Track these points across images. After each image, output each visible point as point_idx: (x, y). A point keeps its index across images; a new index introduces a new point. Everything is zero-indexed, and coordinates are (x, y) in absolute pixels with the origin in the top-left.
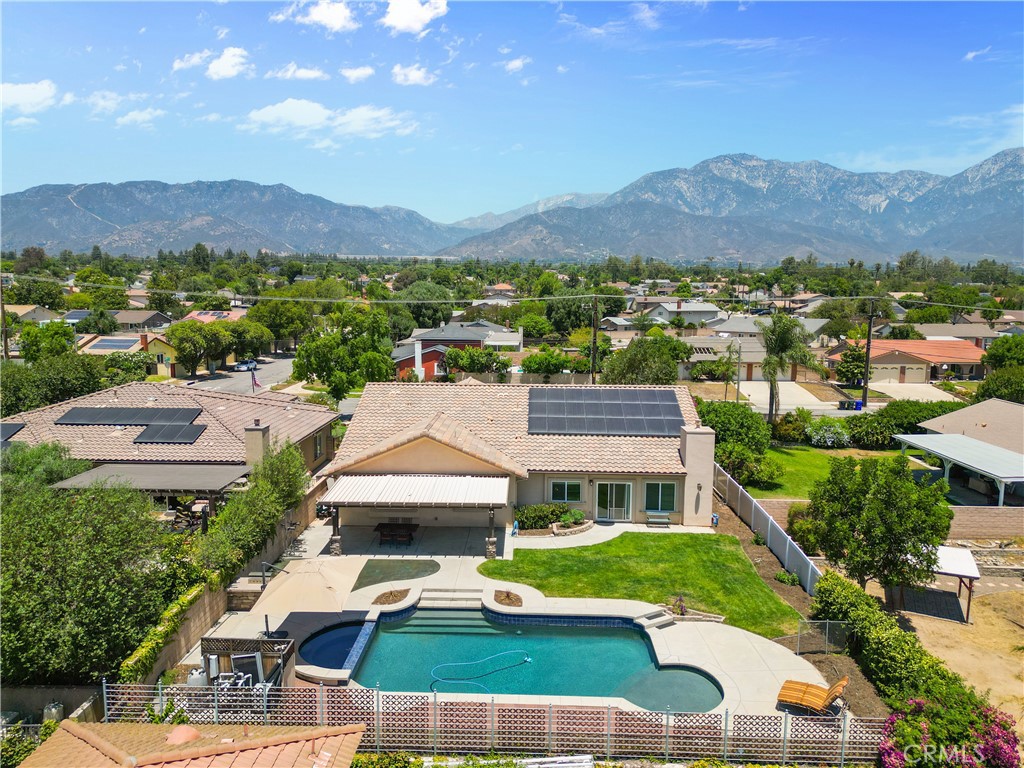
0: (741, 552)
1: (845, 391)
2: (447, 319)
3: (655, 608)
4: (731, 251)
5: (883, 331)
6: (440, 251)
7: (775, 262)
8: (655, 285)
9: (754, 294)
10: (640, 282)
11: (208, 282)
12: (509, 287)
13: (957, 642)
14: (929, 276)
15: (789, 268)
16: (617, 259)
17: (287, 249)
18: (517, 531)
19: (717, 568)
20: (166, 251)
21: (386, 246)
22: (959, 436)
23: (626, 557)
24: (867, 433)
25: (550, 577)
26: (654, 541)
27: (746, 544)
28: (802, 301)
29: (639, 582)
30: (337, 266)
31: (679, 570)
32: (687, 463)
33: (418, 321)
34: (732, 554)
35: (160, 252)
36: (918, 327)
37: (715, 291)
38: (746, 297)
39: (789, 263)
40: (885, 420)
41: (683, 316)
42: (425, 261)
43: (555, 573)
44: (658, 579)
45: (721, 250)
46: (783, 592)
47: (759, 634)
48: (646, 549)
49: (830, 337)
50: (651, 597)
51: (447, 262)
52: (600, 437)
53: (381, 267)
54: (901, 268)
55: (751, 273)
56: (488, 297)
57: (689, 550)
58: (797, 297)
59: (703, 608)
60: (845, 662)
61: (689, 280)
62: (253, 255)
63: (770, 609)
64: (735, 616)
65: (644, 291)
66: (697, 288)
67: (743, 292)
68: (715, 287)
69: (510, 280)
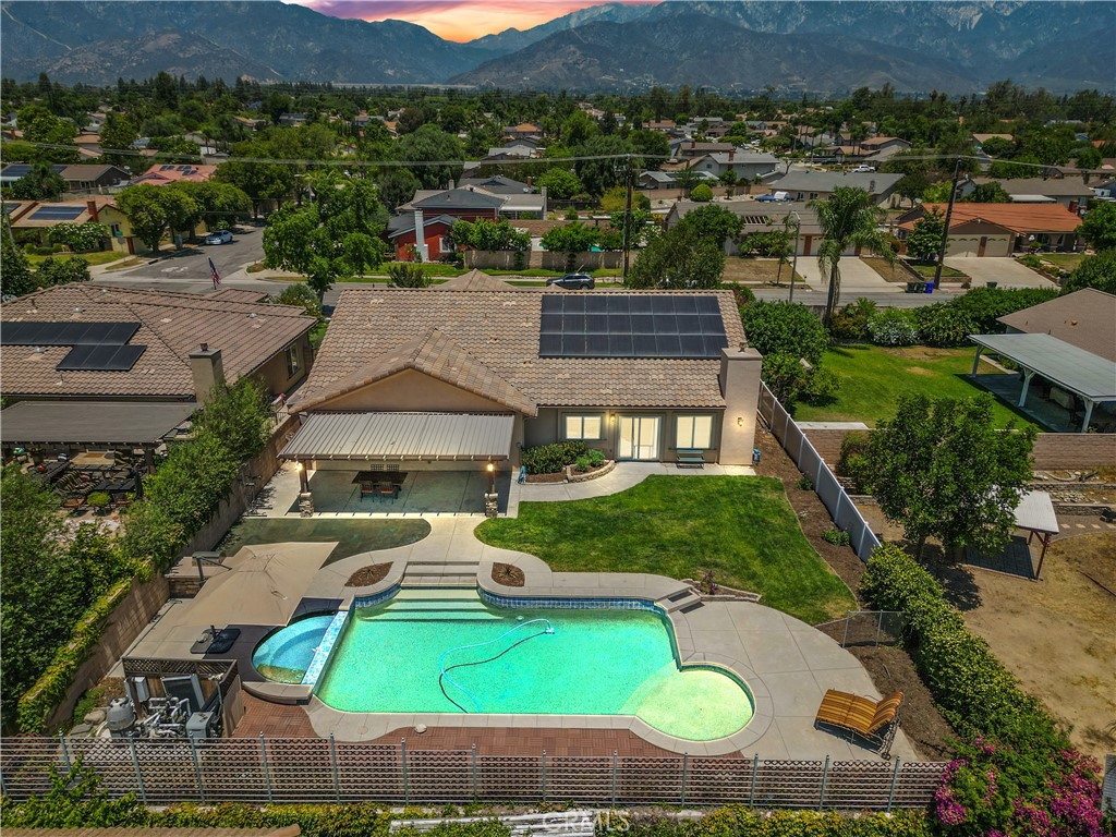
0: (786, 502)
1: (916, 268)
2: (457, 175)
3: (680, 586)
4: (795, 79)
5: (965, 188)
6: (454, 78)
7: (845, 92)
8: (704, 125)
9: (819, 136)
10: (688, 121)
11: (175, 123)
12: (534, 129)
13: (1023, 605)
14: (1019, 111)
15: (862, 100)
16: (662, 90)
17: (272, 76)
18: (524, 476)
19: (754, 524)
20: (127, 81)
21: (390, 72)
22: (1043, 337)
23: (650, 512)
24: (938, 329)
25: (560, 542)
26: (683, 487)
27: (791, 489)
28: (874, 147)
29: (663, 547)
30: (329, 99)
31: (710, 529)
32: (727, 394)
33: (422, 179)
34: (774, 504)
35: (120, 82)
36: (1005, 184)
37: (774, 133)
38: (809, 140)
39: (862, 96)
40: (960, 313)
41: (735, 170)
42: (436, 91)
43: (566, 536)
44: (685, 543)
45: (783, 76)
46: (830, 556)
47: (800, 618)
48: (674, 499)
49: (903, 195)
50: (676, 569)
51: (462, 92)
52: (626, 361)
53: (383, 100)
54: (988, 102)
55: (817, 106)
56: (508, 143)
57: (724, 500)
58: (868, 142)
59: (736, 583)
60: (897, 658)
61: (744, 117)
62: (231, 84)
63: (814, 582)
64: (774, 594)
65: (693, 132)
66: (753, 128)
67: (806, 134)
68: (775, 127)
69: (535, 118)
